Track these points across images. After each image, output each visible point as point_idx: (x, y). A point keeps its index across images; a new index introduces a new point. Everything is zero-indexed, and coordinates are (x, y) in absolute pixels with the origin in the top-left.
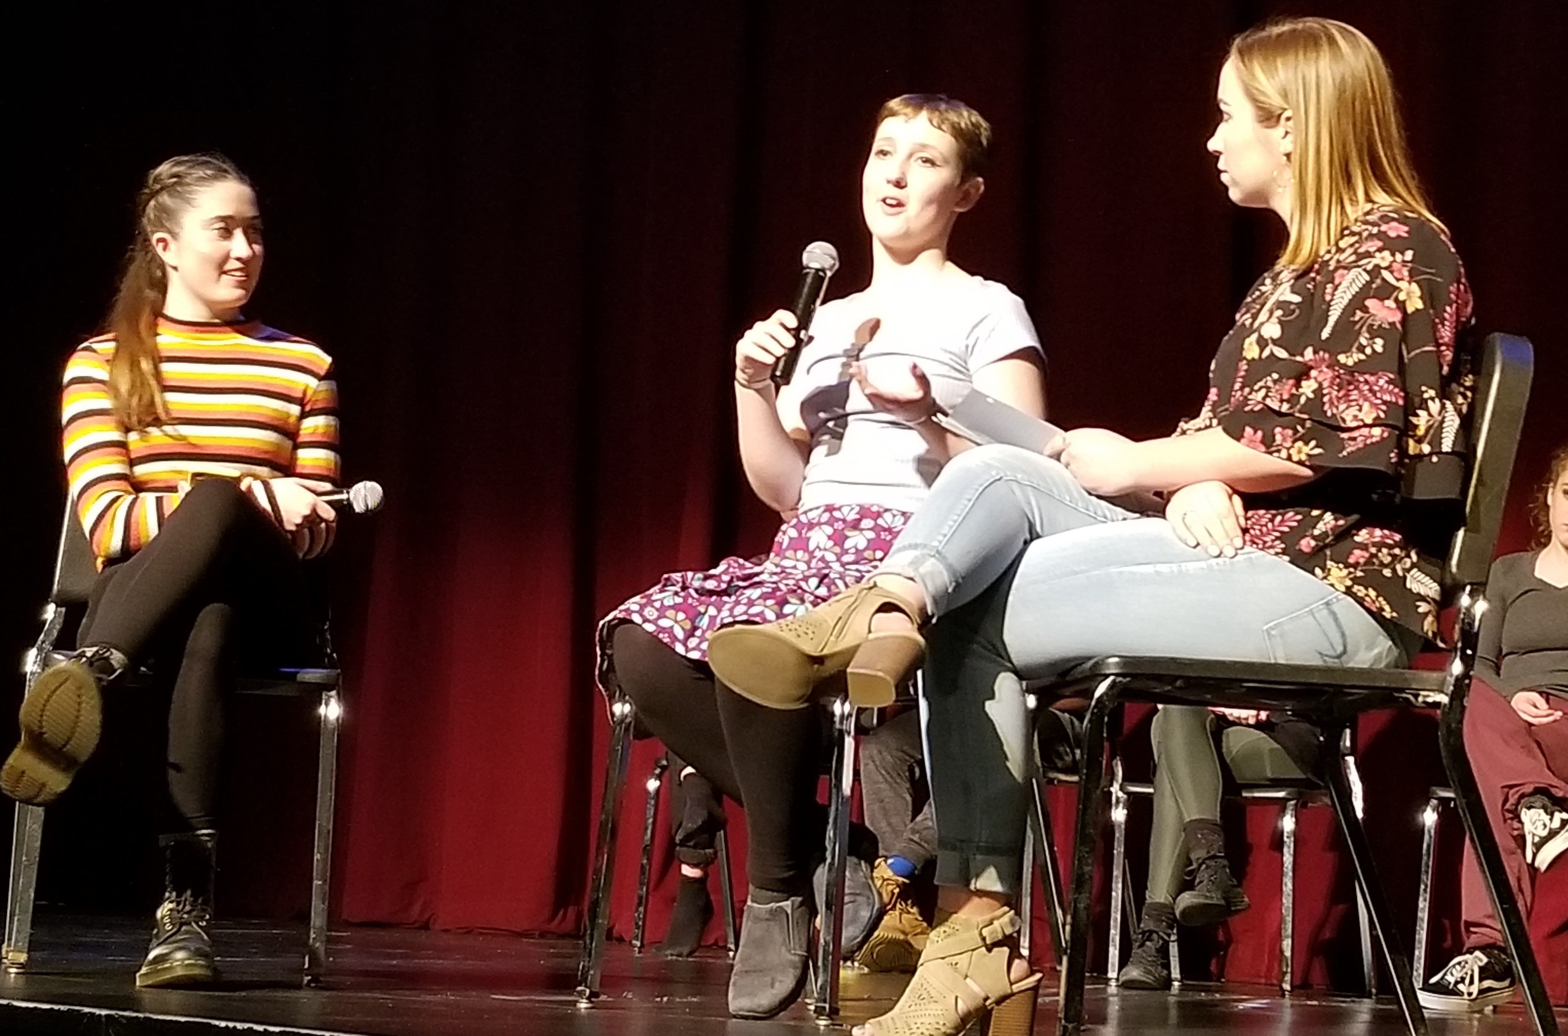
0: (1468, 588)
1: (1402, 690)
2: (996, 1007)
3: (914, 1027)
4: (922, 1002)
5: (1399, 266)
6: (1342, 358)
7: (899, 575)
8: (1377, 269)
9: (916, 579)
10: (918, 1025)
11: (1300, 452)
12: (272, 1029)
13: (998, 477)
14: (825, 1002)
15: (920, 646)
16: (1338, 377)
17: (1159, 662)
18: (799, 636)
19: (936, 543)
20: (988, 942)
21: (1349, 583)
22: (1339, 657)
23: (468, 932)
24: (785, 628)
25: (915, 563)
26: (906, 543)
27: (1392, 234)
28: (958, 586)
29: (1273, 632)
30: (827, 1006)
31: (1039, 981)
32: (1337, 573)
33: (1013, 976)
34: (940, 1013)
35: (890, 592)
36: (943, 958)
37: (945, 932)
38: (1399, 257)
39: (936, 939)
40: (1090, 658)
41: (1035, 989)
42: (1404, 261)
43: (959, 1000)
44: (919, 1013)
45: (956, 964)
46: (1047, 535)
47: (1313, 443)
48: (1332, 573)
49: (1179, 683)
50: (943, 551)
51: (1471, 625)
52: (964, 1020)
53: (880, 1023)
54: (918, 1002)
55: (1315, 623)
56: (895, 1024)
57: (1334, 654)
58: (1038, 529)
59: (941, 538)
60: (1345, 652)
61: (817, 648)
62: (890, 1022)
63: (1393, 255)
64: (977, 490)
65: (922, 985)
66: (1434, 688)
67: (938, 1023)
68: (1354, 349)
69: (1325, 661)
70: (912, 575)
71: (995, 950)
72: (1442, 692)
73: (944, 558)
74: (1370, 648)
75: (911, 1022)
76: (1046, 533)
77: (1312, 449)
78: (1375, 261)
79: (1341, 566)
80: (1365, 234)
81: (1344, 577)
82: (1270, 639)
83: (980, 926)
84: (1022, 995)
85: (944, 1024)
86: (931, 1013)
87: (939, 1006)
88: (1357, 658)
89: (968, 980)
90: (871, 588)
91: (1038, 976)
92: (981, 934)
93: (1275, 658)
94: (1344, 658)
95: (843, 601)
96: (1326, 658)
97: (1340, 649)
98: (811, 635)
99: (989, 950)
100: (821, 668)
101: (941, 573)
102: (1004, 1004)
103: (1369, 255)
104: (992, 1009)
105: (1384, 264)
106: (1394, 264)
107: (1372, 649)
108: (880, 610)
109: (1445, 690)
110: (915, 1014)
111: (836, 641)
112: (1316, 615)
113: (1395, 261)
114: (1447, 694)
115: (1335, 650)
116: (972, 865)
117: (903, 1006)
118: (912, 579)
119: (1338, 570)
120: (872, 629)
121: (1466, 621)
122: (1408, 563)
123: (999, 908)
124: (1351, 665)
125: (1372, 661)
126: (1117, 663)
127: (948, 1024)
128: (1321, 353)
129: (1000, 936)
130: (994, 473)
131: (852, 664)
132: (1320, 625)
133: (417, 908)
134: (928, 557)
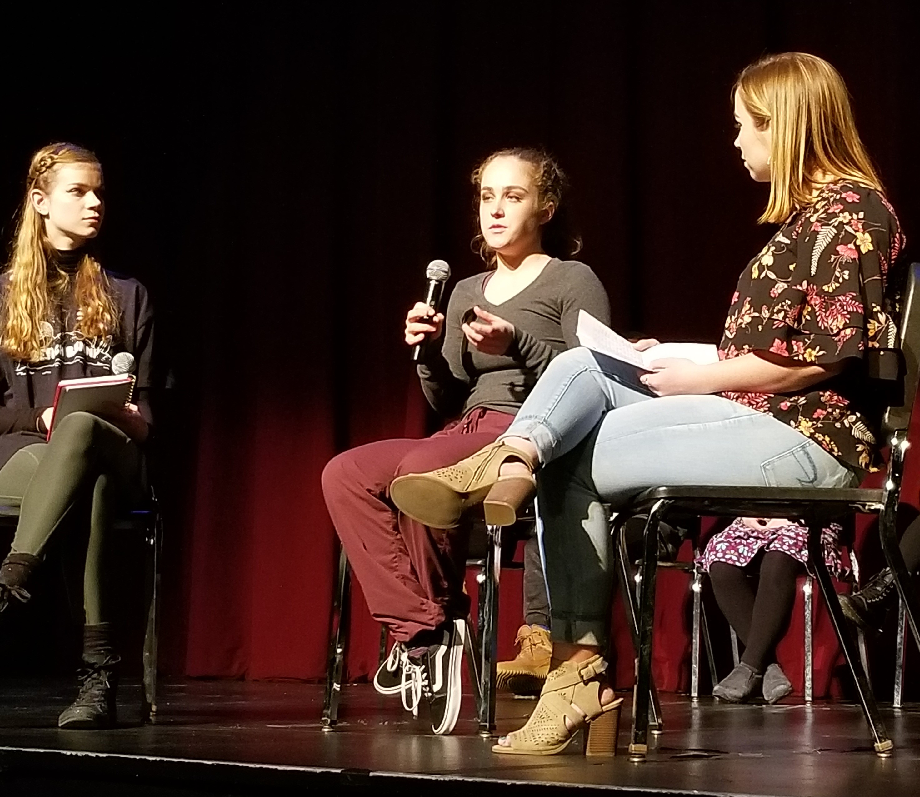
0: (896, 433)
1: (854, 502)
2: (592, 722)
3: (537, 737)
4: (543, 720)
5: (856, 222)
6: (825, 288)
7: (519, 437)
8: (841, 225)
9: (530, 439)
10: (540, 736)
11: (810, 355)
12: (101, 755)
13: (584, 369)
14: (486, 722)
15: (533, 484)
16: (824, 302)
17: (693, 489)
18: (451, 480)
19: (544, 415)
20: (585, 678)
21: (812, 431)
22: (812, 482)
23: (270, 681)
24: (442, 475)
25: (530, 428)
26: (524, 416)
27: (850, 200)
28: (559, 443)
29: (767, 467)
30: (488, 724)
31: (621, 702)
32: (805, 424)
33: (603, 700)
34: (554, 727)
35: (514, 449)
36: (556, 691)
37: (556, 673)
38: (855, 216)
39: (551, 678)
40: (648, 488)
41: (618, 708)
42: (858, 219)
43: (567, 719)
44: (541, 728)
45: (565, 694)
46: (619, 407)
47: (818, 348)
48: (801, 424)
49: (707, 502)
50: (549, 420)
51: (899, 457)
52: (571, 731)
53: (515, 735)
54: (539, 720)
55: (795, 460)
56: (525, 735)
57: (809, 480)
58: (613, 403)
59: (547, 411)
60: (816, 478)
61: (464, 488)
62: (522, 734)
63: (851, 215)
64: (570, 378)
65: (543, 709)
66: (875, 500)
67: (552, 734)
68: (832, 281)
69: (802, 485)
70: (527, 437)
71: (590, 684)
72: (880, 502)
73: (549, 424)
74: (833, 474)
75: (535, 733)
76: (617, 406)
77: (818, 352)
78: (840, 219)
79: (808, 419)
80: (832, 199)
81: (810, 427)
82: (765, 472)
83: (580, 669)
84: (609, 713)
85: (557, 734)
86: (549, 727)
87: (553, 723)
88: (824, 482)
89: (573, 704)
90: (500, 446)
91: (621, 700)
92: (580, 673)
93: (769, 484)
94: (815, 483)
95: (481, 455)
96: (803, 483)
97: (812, 477)
98: (460, 479)
99: (586, 684)
100: (467, 501)
101: (548, 434)
102: (597, 719)
103: (835, 215)
104: (590, 723)
105: (845, 221)
106: (852, 221)
107: (834, 476)
108: (505, 461)
109: (883, 501)
110: (538, 728)
111: (477, 483)
112: (796, 455)
113: (852, 219)
114: (883, 504)
115: (809, 478)
116: (573, 627)
117: (531, 723)
118: (528, 439)
119: (805, 422)
120: (501, 474)
121: (895, 455)
122: (853, 418)
123: (592, 656)
124: (821, 486)
125: (834, 484)
126: (665, 490)
127: (560, 734)
128: (812, 285)
129: (593, 675)
130: (581, 367)
131: (487, 498)
132: (798, 461)
133: (236, 666)
134: (538, 424)
